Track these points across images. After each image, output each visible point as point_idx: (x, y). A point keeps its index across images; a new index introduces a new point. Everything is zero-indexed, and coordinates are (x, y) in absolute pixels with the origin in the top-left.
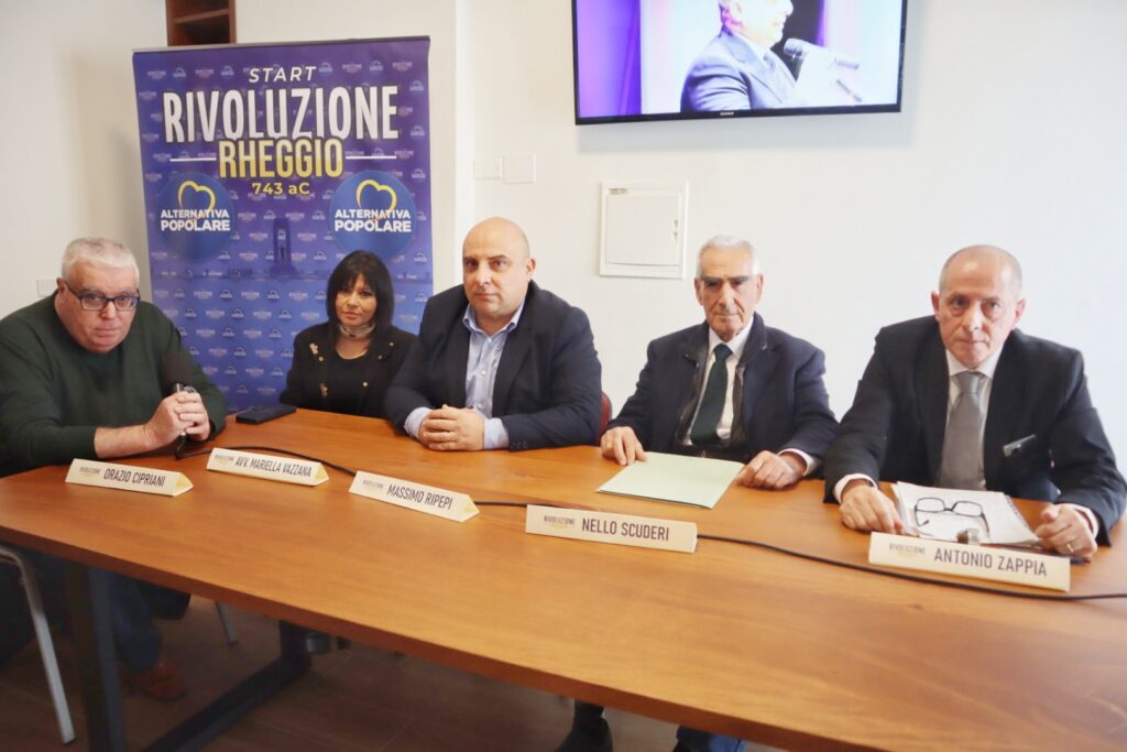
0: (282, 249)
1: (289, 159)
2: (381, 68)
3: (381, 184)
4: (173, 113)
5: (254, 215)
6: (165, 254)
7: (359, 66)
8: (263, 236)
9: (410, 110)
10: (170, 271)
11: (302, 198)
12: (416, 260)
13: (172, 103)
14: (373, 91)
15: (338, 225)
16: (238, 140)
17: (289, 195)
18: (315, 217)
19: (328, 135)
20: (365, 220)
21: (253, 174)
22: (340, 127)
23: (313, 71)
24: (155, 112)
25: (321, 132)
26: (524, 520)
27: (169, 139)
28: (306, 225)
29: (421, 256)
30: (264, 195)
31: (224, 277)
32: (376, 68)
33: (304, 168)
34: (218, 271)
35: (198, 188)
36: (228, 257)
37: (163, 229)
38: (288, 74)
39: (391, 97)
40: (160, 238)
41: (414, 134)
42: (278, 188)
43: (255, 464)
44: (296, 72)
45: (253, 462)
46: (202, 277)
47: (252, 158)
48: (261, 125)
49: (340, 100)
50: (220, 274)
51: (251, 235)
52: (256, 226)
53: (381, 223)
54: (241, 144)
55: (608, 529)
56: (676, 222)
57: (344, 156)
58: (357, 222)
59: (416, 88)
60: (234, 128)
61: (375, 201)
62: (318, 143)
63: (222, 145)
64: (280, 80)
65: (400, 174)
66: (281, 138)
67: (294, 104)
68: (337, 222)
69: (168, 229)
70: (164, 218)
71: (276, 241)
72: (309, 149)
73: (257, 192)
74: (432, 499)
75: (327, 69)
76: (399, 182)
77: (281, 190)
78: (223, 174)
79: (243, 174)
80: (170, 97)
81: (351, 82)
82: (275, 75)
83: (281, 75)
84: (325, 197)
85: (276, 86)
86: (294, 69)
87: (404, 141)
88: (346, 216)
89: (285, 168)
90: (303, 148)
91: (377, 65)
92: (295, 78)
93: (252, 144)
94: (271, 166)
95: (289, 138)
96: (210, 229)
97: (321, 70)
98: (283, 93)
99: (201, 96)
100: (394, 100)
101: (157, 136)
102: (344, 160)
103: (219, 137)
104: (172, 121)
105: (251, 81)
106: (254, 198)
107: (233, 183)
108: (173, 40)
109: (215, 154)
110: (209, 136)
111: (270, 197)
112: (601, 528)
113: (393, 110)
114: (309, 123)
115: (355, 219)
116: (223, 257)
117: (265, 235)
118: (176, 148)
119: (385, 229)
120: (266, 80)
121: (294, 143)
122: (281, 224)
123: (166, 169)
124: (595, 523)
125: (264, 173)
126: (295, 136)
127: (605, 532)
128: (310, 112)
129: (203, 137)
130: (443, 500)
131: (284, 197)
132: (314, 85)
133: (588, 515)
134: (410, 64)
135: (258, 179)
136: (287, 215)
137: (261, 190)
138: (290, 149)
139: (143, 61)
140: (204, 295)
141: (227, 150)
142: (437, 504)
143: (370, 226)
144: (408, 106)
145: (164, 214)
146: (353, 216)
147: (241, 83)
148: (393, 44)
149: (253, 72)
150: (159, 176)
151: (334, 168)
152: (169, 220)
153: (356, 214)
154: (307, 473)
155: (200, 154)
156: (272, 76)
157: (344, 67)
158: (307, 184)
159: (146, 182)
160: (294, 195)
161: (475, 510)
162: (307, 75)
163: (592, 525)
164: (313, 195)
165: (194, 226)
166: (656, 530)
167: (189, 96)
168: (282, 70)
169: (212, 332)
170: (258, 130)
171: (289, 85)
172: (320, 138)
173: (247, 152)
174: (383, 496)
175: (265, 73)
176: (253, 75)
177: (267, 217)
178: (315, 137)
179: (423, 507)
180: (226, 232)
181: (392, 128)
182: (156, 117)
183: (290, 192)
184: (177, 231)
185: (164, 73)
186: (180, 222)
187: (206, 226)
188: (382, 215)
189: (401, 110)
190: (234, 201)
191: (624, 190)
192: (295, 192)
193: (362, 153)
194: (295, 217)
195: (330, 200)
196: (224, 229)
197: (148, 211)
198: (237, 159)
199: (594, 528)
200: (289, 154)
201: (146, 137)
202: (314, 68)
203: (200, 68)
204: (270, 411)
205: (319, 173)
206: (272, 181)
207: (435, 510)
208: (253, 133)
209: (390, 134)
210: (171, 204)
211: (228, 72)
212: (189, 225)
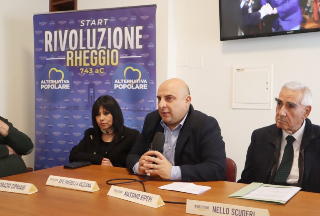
0: (91, 97)
1: (96, 58)
2: (135, 19)
3: (134, 68)
4: (48, 39)
5: (80, 82)
6: (42, 99)
7: (126, 18)
8: (83, 91)
9: (148, 36)
10: (43, 106)
11: (101, 75)
12: (149, 101)
13: (48, 35)
14: (132, 28)
15: (116, 86)
16: (75, 50)
18: (106, 83)
19: (113, 48)
20: (127, 84)
21: (80, 65)
22: (118, 44)
23: (107, 21)
24: (41, 39)
25: (109, 46)
26: (185, 208)
27: (46, 50)
28: (102, 87)
29: (151, 100)
30: (85, 74)
31: (66, 109)
32: (134, 19)
33: (102, 62)
34: (63, 106)
35: (57, 71)
36: (68, 100)
37: (41, 88)
38: (97, 23)
40: (40, 92)
41: (149, 46)
42: (91, 70)
43: (67, 182)
44: (100, 21)
45: (66, 182)
46: (57, 109)
47: (80, 58)
48: (85, 44)
49: (118, 33)
50: (64, 108)
51: (79, 91)
52: (80, 87)
53: (134, 85)
54: (76, 52)
55: (225, 212)
56: (267, 83)
57: (119, 56)
58: (124, 85)
59: (150, 27)
60: (73, 45)
61: (132, 76)
62: (108, 51)
63: (68, 52)
64: (93, 25)
65: (143, 64)
66: (93, 49)
67: (98, 35)
69: (43, 88)
70: (42, 84)
71: (89, 93)
72: (104, 54)
73: (82, 72)
74: (143, 198)
75: (113, 20)
76: (143, 67)
77: (92, 72)
78: (68, 65)
79: (76, 65)
80: (47, 33)
81: (123, 25)
82: (91, 23)
83: (94, 23)
84: (111, 74)
85: (91, 27)
86: (99, 20)
87: (145, 50)
88: (119, 82)
89: (94, 62)
90: (102, 53)
91: (134, 17)
92: (99, 24)
93: (81, 52)
94: (88, 61)
95: (96, 49)
96: (61, 88)
97: (111, 20)
98: (94, 30)
99: (60, 32)
100: (141, 32)
101: (41, 49)
102: (119, 59)
103: (67, 49)
104: (48, 42)
105: (81, 25)
106: (80, 75)
107: (72, 69)
108: (50, 11)
109: (65, 56)
110: (63, 49)
111: (87, 74)
112: (222, 212)
113: (140, 36)
114: (105, 43)
115: (123, 84)
116: (66, 100)
117: (84, 91)
118: (49, 54)
119: (136, 88)
120: (88, 25)
121: (98, 51)
122: (91, 86)
123: (44, 63)
124: (219, 209)
125: (85, 64)
126: (98, 48)
127: (220, 213)
128: (105, 38)
129: (60, 49)
130: (148, 198)
131: (93, 74)
132: (107, 27)
133: (216, 204)
134: (148, 17)
135: (82, 67)
136: (94, 82)
137: (83, 72)
138: (96, 54)
139: (37, 18)
140: (57, 117)
141: (70, 54)
142: (145, 200)
143: (129, 87)
144: (147, 34)
145: (42, 82)
146: (122, 82)
147: (77, 27)
148: (142, 9)
150: (41, 66)
151: (115, 62)
152: (44, 84)
153: (123, 81)
154: (89, 186)
155: (58, 57)
156: (90, 23)
158: (103, 69)
159: (36, 68)
160: (97, 73)
161: (164, 204)
162: (104, 22)
163: (217, 210)
164: (105, 73)
165: (55, 87)
166: (248, 213)
167: (56, 32)
168: (94, 21)
169: (60, 133)
170: (83, 46)
171: (97, 27)
172: (109, 49)
173: (78, 55)
175: (87, 22)
176: (82, 23)
177: (85, 83)
178: (107, 48)
179: (139, 201)
180: (68, 89)
181: (140, 44)
182: (41, 41)
183: (96, 72)
184: (47, 89)
185: (45, 23)
186: (49, 85)
187: (60, 87)
188: (135, 82)
189: (143, 36)
190: (72, 76)
191: (243, 69)
192: (98, 72)
193: (127, 55)
194: (97, 83)
195: (113, 76)
196: (67, 88)
197: (36, 81)
198: (74, 58)
199: (219, 211)
200: (96, 56)
201: (37, 49)
202: (108, 19)
203: (60, 21)
204: (79, 164)
205: (108, 64)
206: (88, 68)
207: (144, 203)
208: (81, 47)
209: (139, 47)
210: (45, 78)
211: (72, 22)
212: (52, 87)
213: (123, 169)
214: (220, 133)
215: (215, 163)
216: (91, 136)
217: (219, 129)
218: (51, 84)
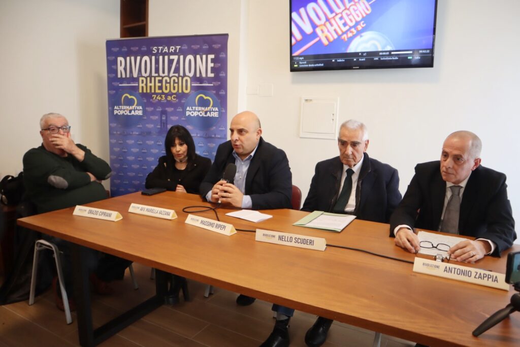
0: (164, 123)
1: (168, 85)
2: (207, 47)
3: (206, 96)
4: (121, 65)
5: (152, 109)
6: (115, 125)
7: (199, 46)
8: (156, 118)
9: (219, 65)
10: (117, 132)
11: (173, 102)
12: (220, 129)
13: (121, 61)
14: (204, 56)
15: (188, 113)
16: (147, 77)
17: (168, 101)
18: (178, 110)
19: (185, 75)
20: (199, 111)
21: (153, 91)
22: (190, 71)
23: (179, 48)
24: (114, 65)
25: (181, 74)
26: (255, 236)
27: (119, 76)
28: (175, 113)
29: (222, 127)
30: (157, 100)
31: (139, 135)
32: (205, 47)
33: (174, 89)
34: (137, 132)
35: (130, 97)
36: (141, 126)
37: (115, 114)
38: (169, 50)
39: (212, 59)
40: (113, 118)
41: (221, 75)
43: (148, 210)
44: (172, 49)
45: (147, 210)
46: (130, 134)
47: (152, 84)
48: (157, 71)
49: (190, 61)
50: (137, 133)
51: (151, 117)
52: (153, 113)
53: (206, 113)
54: (149, 79)
55: (289, 240)
56: (333, 114)
57: (191, 84)
58: (196, 112)
59: (222, 55)
60: (146, 72)
61: (204, 103)
62: (180, 78)
63: (141, 79)
64: (165, 52)
65: (214, 92)
66: (165, 76)
67: (171, 62)
68: (187, 112)
69: (117, 114)
71: (161, 119)
72: (176, 81)
73: (154, 99)
74: (218, 226)
75: (185, 47)
76: (214, 96)
77: (164, 98)
78: (140, 91)
79: (149, 91)
80: (120, 59)
81: (195, 53)
83: (166, 50)
84: (183, 101)
85: (164, 54)
86: (171, 47)
87: (217, 78)
88: (191, 110)
89: (166, 89)
90: (174, 80)
91: (206, 45)
92: (172, 51)
93: (153, 79)
94: (160, 88)
95: (168, 76)
97: (183, 48)
98: (166, 57)
99: (133, 58)
100: (213, 61)
101: (114, 75)
102: (191, 86)
103: (139, 75)
104: (120, 68)
105: (154, 52)
106: (153, 101)
107: (144, 95)
108: (123, 35)
109: (137, 83)
110: (135, 75)
111: (159, 101)
112: (286, 240)
113: (212, 65)
114: (177, 70)
115: (195, 111)
116: (139, 126)
117: (157, 117)
118: (122, 80)
119: (207, 115)
120: (160, 52)
121: (170, 78)
122: (164, 112)
123: (117, 89)
124: (284, 237)
125: (157, 91)
126: (171, 76)
127: (285, 241)
128: (178, 65)
129: (133, 76)
130: (222, 226)
131: (165, 101)
132: (179, 54)
133: (281, 234)
134: (220, 45)
135: (155, 93)
136: (167, 109)
137: (156, 98)
138: (168, 81)
139: (110, 44)
140: (131, 142)
141: (143, 81)
142: (220, 228)
143: (201, 114)
144: (219, 63)
145: (116, 108)
147: (149, 53)
148: (214, 37)
149: (155, 49)
150: (114, 92)
151: (187, 89)
153: (195, 109)
154: (168, 214)
155: (131, 83)
156: (162, 50)
157: (192, 46)
158: (175, 96)
159: (109, 95)
160: (170, 100)
161: (236, 232)
162: (177, 50)
164: (177, 100)
165: (128, 113)
166: (308, 241)
167: (128, 58)
168: (166, 48)
169: (134, 158)
170: (156, 73)
171: (169, 54)
172: (181, 76)
173: (151, 82)
174: (198, 224)
175: (159, 49)
176: (154, 49)
177: (158, 110)
178: (179, 76)
179: (214, 229)
181: (212, 73)
182: (114, 67)
183: (168, 99)
184: (121, 115)
185: (118, 49)
186: (122, 111)
187: (133, 113)
188: (206, 109)
189: (215, 64)
190: (145, 102)
191: (311, 100)
193: (199, 83)
194: (169, 110)
196: (140, 114)
197: (109, 106)
198: (146, 85)
199: (283, 239)
200: (168, 83)
201: (110, 75)
202: (180, 47)
203: (133, 47)
204: (155, 190)
205: (180, 91)
206: (161, 94)
207: (218, 231)
208: (154, 74)
209: (211, 75)
210: (119, 104)
211: (144, 49)
212: (126, 112)
213: (197, 196)
214: (288, 165)
215: (281, 193)
216: (165, 164)
217: (287, 161)
218: (124, 110)
